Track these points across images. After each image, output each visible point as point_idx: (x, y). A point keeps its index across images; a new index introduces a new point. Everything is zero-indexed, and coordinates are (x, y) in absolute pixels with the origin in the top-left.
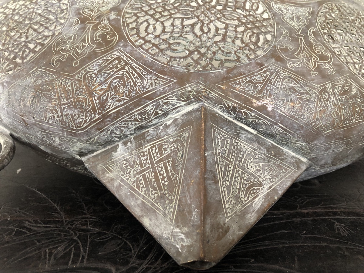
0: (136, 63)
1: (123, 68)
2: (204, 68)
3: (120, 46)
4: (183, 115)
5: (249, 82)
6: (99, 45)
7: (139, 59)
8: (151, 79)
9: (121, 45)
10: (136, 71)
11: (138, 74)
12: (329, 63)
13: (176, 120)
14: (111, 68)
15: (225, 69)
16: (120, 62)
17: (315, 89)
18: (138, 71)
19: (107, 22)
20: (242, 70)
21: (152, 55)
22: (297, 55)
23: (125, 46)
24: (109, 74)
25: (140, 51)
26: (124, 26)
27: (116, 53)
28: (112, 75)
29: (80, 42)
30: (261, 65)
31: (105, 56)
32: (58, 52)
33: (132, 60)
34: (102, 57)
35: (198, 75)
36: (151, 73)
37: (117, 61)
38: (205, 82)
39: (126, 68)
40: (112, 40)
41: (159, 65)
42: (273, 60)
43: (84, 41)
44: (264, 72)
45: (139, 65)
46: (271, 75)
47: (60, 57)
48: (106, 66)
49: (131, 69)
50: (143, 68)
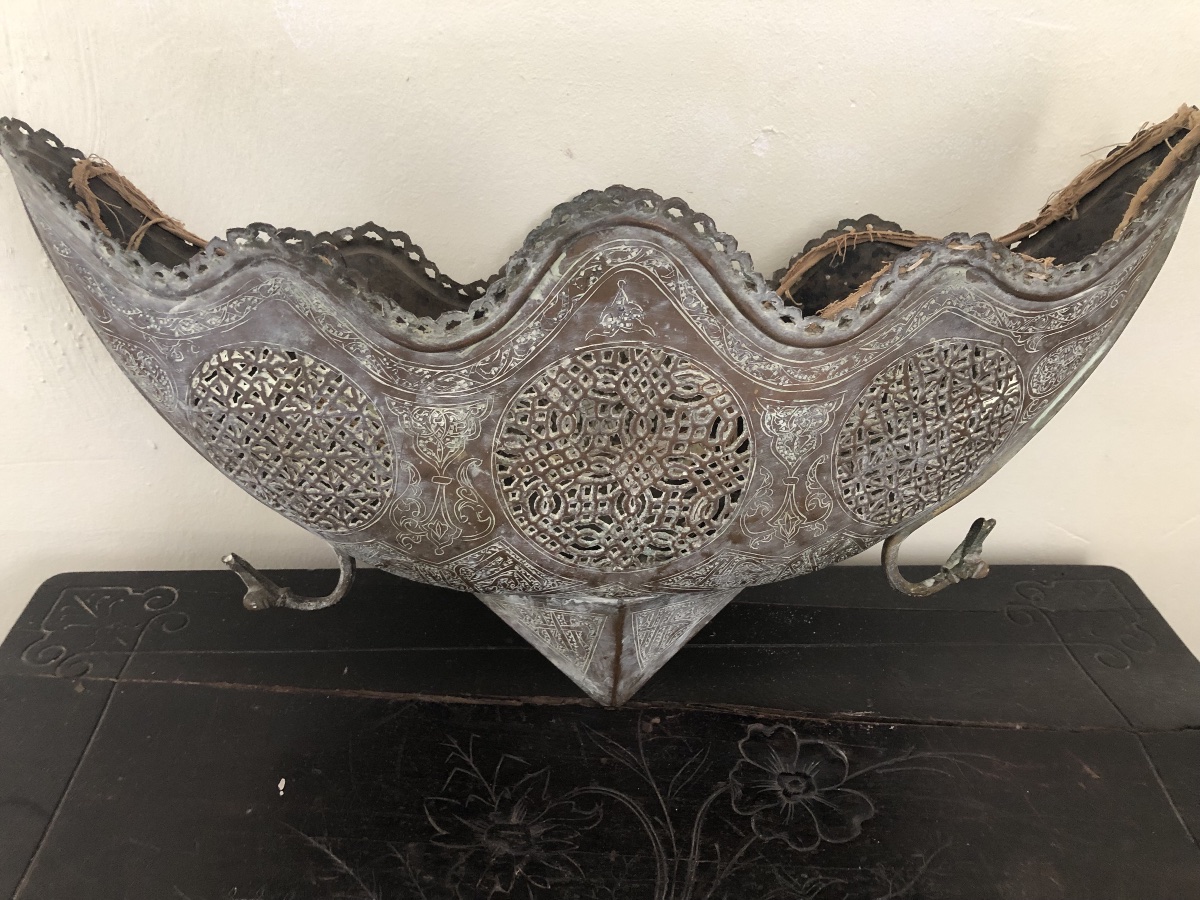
0: (530, 563)
1: (512, 568)
2: (625, 567)
3: (501, 534)
4: (596, 603)
5: (687, 578)
6: (468, 530)
7: (533, 557)
8: (553, 581)
9: (503, 532)
10: (530, 573)
11: (534, 576)
12: (820, 521)
13: (585, 604)
14: (494, 567)
15: (655, 568)
16: (505, 559)
17: (782, 562)
18: (534, 573)
19: (468, 482)
20: (679, 566)
21: (551, 552)
22: (771, 522)
23: (509, 534)
24: (492, 572)
25: (533, 546)
26: (500, 495)
27: (496, 545)
28: (497, 574)
29: (434, 519)
30: (708, 555)
31: (483, 548)
32: (402, 529)
33: (524, 558)
34: (478, 550)
35: (618, 575)
36: (552, 575)
37: (501, 559)
38: (626, 582)
39: (516, 567)
40: (486, 524)
41: (562, 567)
42: (730, 543)
43: (438, 517)
44: (711, 564)
45: (533, 565)
46: (720, 565)
47: (411, 536)
48: (486, 563)
49: (522, 570)
50: (541, 570)
